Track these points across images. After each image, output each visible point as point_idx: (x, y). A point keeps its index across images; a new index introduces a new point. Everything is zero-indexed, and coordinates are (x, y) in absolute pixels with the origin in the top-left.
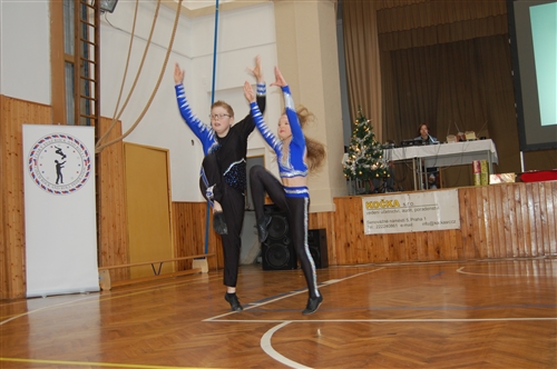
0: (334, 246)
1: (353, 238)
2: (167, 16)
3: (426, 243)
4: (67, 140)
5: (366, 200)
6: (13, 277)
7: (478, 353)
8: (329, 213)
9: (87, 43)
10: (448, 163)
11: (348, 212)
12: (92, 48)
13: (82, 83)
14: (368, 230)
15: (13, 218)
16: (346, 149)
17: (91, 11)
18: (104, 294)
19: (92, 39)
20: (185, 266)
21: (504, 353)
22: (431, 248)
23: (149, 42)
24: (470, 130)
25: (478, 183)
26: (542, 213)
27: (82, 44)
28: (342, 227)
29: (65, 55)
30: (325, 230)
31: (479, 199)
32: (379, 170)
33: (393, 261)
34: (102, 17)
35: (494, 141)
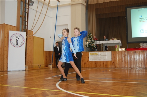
0: (82, 63)
1: (86, 62)
2: (45, 7)
3: (103, 64)
4: (19, 35)
5: (90, 53)
6: (5, 66)
7: (105, 89)
9: (26, 12)
10: (110, 45)
11: (86, 55)
13: (24, 22)
14: (90, 60)
15: (5, 52)
16: (86, 41)
17: (27, 5)
18: (26, 71)
19: (27, 12)
20: (47, 66)
21: (111, 89)
22: (104, 65)
23: (41, 13)
24: (115, 38)
25: (116, 50)
26: (131, 58)
27: (24, 13)
28: (84, 59)
29: (20, 15)
31: (116, 54)
32: (93, 46)
33: (95, 67)
34: (30, 7)
35: (121, 41)
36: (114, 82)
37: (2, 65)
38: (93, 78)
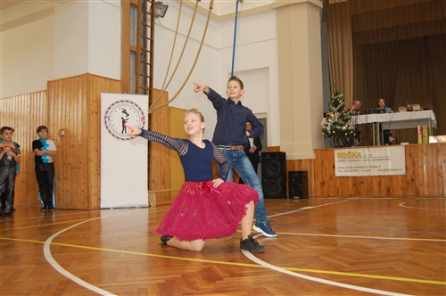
0: (313, 184)
1: (327, 178)
2: (201, 20)
3: (380, 184)
4: (130, 104)
5: (337, 152)
6: (92, 194)
7: (391, 261)
8: (310, 160)
9: (145, 38)
11: (324, 159)
13: (141, 66)
14: (338, 174)
15: (93, 155)
16: (325, 115)
17: (149, 17)
18: (151, 208)
19: (149, 36)
21: (409, 262)
22: (383, 188)
23: (188, 37)
24: (416, 103)
25: (420, 142)
27: (142, 39)
28: (320, 170)
29: (131, 46)
30: (307, 172)
31: (420, 154)
32: (347, 130)
33: (355, 196)
34: (156, 20)
35: (434, 111)
36: (418, 242)
37: (86, 191)
38: (352, 228)
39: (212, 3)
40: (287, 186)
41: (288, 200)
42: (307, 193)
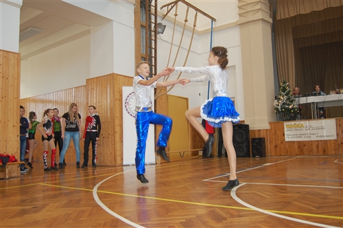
0: (269, 147)
1: (279, 143)
2: (188, 34)
3: (318, 146)
5: (286, 124)
6: (118, 156)
8: (267, 130)
9: (151, 48)
10: (330, 105)
11: (277, 131)
12: (153, 50)
14: (287, 139)
15: (117, 129)
16: (276, 98)
17: (153, 33)
18: (157, 165)
19: (153, 47)
20: (195, 154)
22: (320, 149)
23: (179, 47)
27: (149, 49)
28: (274, 137)
29: (141, 54)
30: (264, 138)
32: (293, 108)
33: (300, 155)
34: (158, 36)
37: (113, 154)
39: (195, 22)
40: (251, 148)
41: (251, 158)
42: (265, 153)
